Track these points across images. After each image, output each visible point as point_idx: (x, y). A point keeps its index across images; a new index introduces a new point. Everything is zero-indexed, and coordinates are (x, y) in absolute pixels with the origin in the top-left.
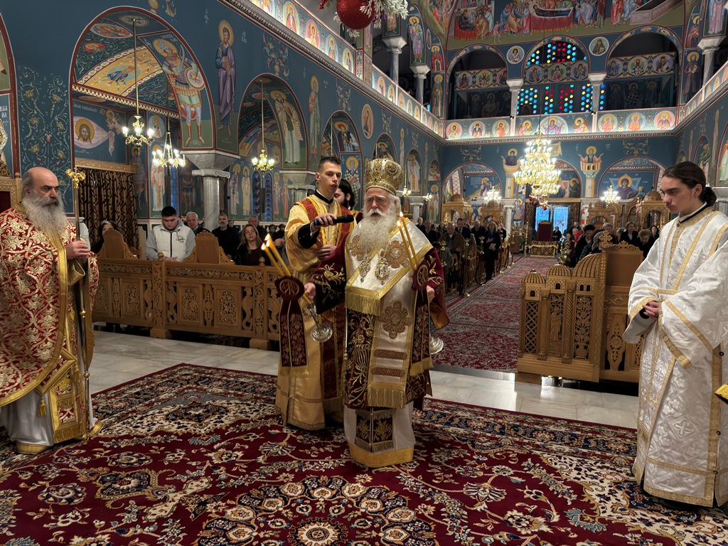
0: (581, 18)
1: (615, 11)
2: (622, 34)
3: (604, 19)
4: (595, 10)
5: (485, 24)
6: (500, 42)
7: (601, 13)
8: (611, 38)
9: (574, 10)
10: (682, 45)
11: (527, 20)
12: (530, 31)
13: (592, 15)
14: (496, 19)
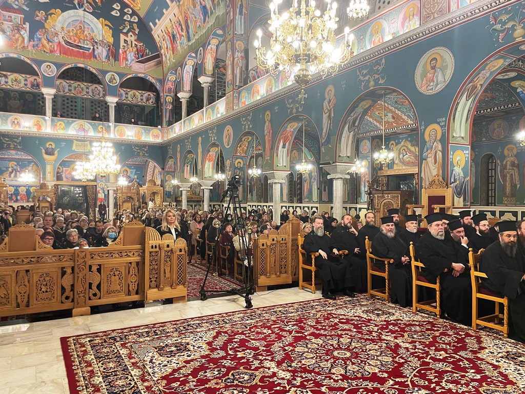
0: (99, 56)
1: (122, 58)
2: (127, 74)
3: (115, 61)
4: (108, 54)
5: (20, 39)
6: (35, 57)
7: (112, 57)
8: (121, 75)
9: (94, 49)
10: (163, 90)
11: (58, 45)
12: (60, 55)
13: (107, 56)
14: (31, 37)
